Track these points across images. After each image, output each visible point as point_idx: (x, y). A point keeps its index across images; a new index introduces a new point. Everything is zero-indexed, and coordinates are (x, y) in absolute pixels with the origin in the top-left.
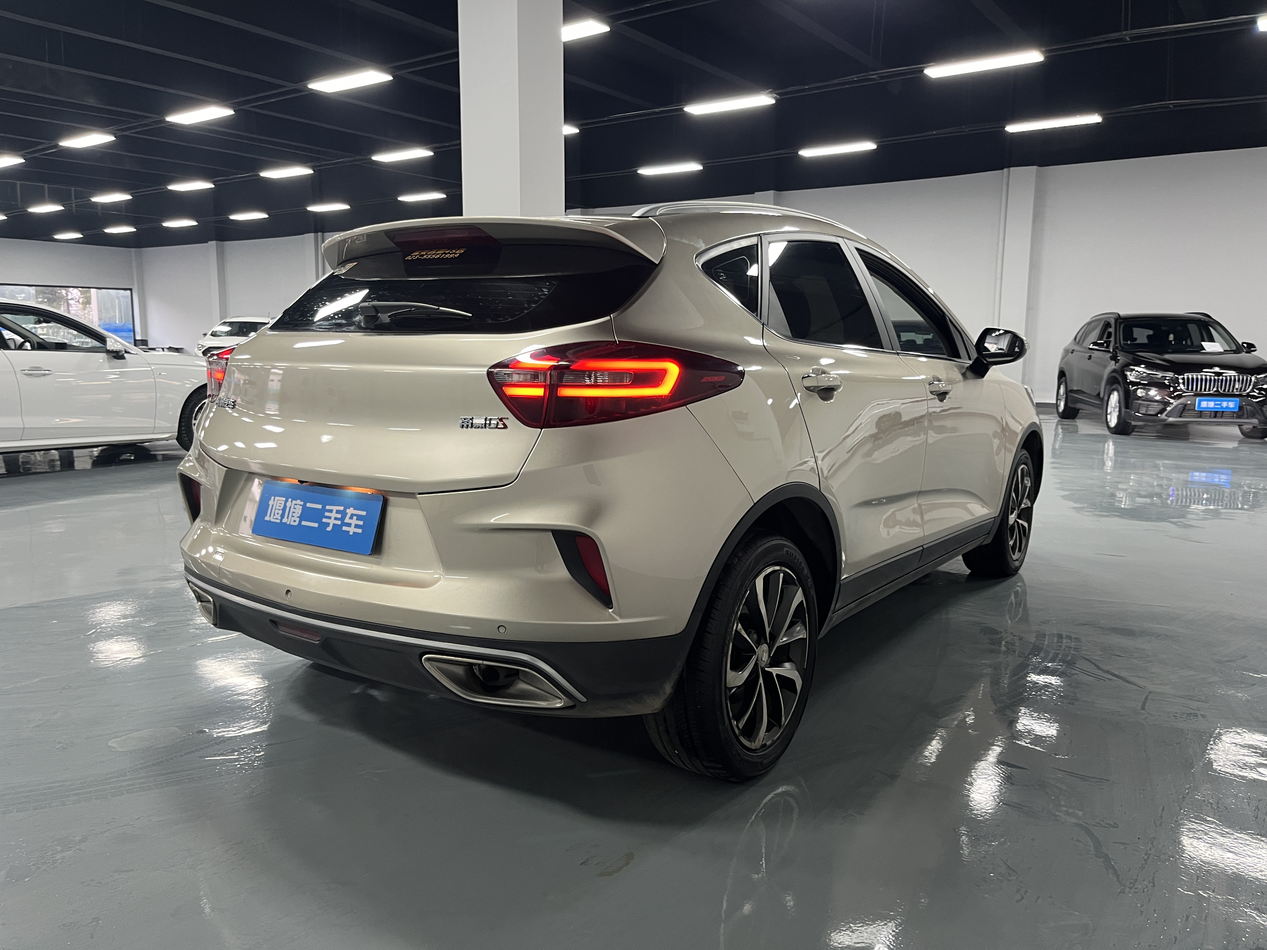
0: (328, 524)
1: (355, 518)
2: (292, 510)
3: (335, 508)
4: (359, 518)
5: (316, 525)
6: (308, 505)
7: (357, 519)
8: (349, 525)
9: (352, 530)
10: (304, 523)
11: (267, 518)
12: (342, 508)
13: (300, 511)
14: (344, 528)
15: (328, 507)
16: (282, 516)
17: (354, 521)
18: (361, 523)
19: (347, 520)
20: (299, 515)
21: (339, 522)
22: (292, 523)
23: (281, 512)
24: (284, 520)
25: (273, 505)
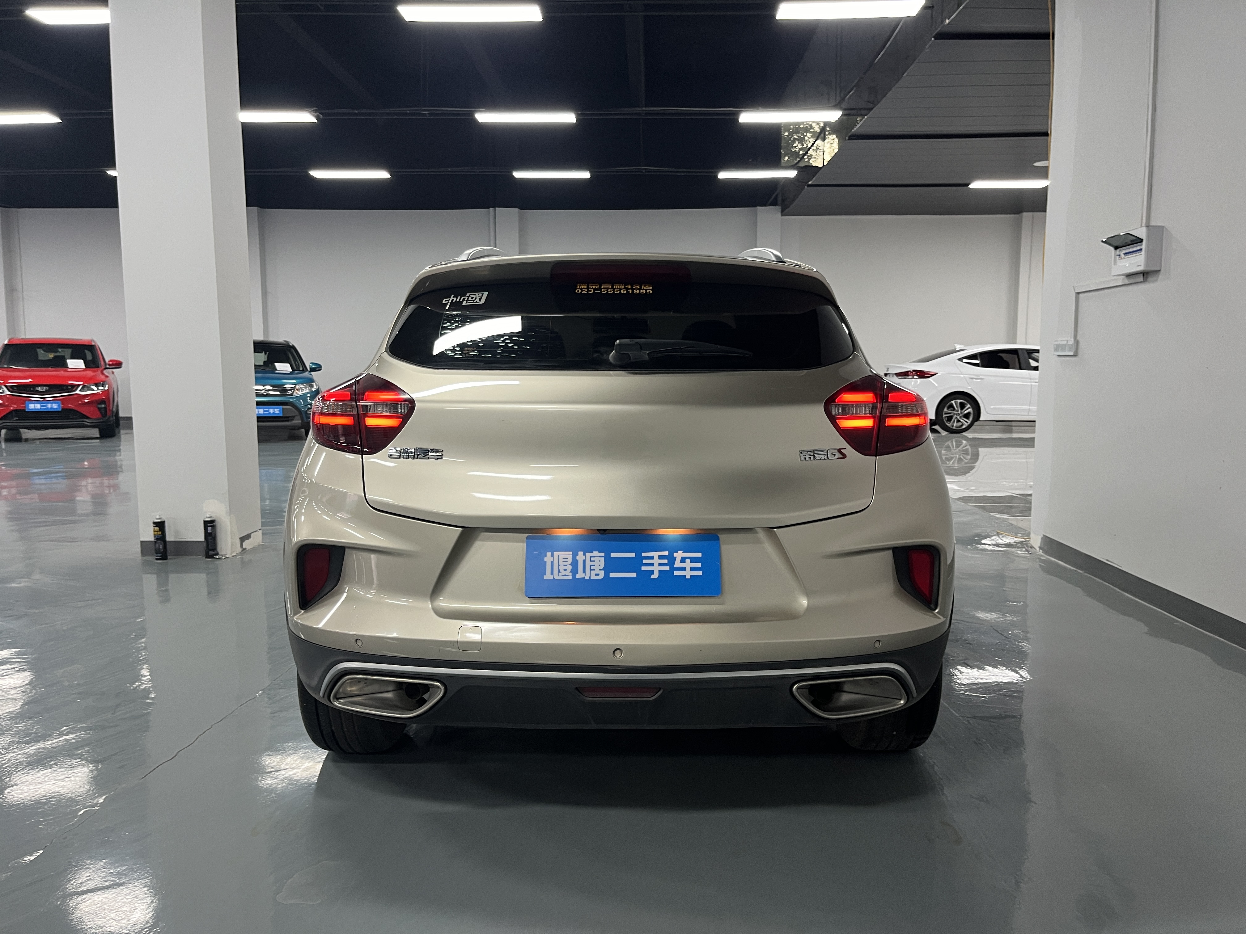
0: (652, 572)
1: (688, 561)
2: (588, 563)
3: (656, 554)
4: (693, 560)
5: (634, 575)
6: (613, 555)
7: (691, 562)
8: (684, 569)
9: (688, 574)
10: (612, 575)
11: (548, 576)
12: (666, 553)
13: (603, 563)
14: (676, 573)
15: (644, 554)
16: (575, 571)
17: (688, 564)
18: (699, 565)
19: (677, 564)
20: (602, 567)
21: (668, 568)
22: (593, 577)
23: (569, 568)
24: (580, 575)
25: (552, 562)
